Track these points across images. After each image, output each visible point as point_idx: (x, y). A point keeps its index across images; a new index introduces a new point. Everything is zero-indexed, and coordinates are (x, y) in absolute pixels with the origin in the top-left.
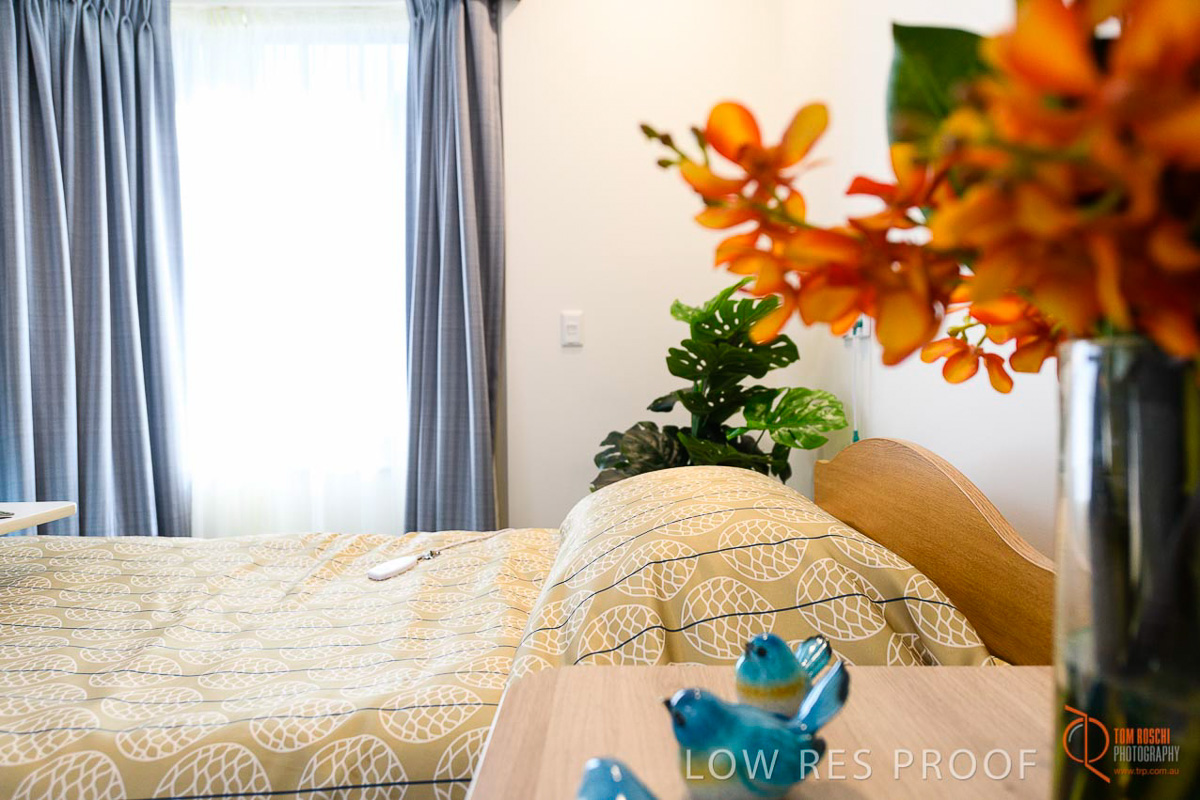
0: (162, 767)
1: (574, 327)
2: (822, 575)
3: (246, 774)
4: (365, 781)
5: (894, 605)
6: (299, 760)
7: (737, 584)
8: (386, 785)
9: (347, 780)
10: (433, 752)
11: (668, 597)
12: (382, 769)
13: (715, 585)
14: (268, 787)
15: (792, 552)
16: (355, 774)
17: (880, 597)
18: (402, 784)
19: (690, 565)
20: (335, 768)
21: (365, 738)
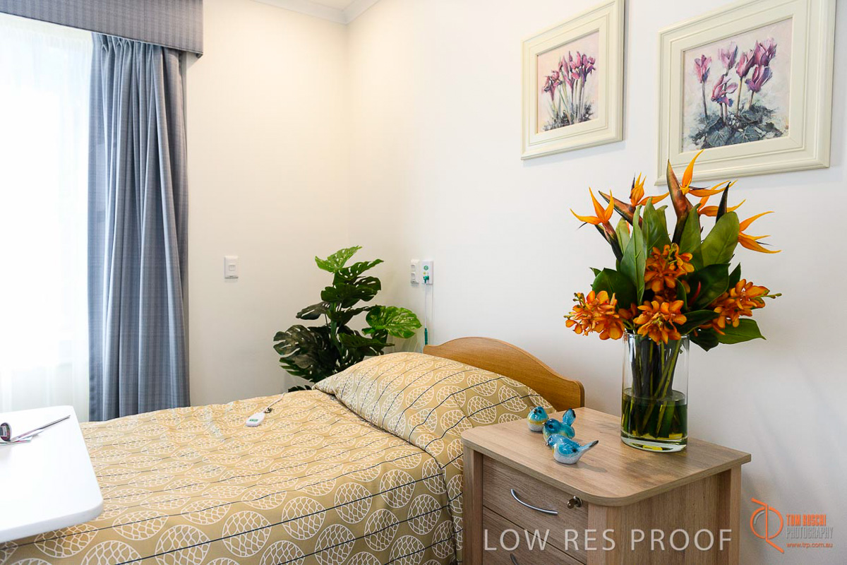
0: (332, 495)
1: (234, 266)
2: (505, 391)
3: (361, 491)
4: (401, 485)
5: (526, 397)
6: (375, 484)
7: (481, 398)
8: (409, 484)
9: (396, 486)
10: (418, 470)
11: (461, 406)
12: (405, 477)
13: (475, 399)
14: (370, 494)
15: (492, 385)
16: (397, 483)
17: (521, 396)
18: (413, 482)
19: (463, 393)
20: (390, 482)
21: (394, 471)
